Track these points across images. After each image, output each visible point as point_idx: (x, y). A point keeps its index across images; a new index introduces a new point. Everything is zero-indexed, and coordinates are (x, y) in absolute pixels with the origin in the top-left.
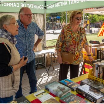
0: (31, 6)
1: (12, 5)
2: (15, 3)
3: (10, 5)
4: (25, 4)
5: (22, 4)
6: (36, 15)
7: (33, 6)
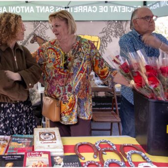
0: (118, 8)
1: (86, 9)
2: (90, 7)
3: (78, 9)
4: (107, 7)
5: (102, 7)
6: (125, 22)
7: (121, 8)
